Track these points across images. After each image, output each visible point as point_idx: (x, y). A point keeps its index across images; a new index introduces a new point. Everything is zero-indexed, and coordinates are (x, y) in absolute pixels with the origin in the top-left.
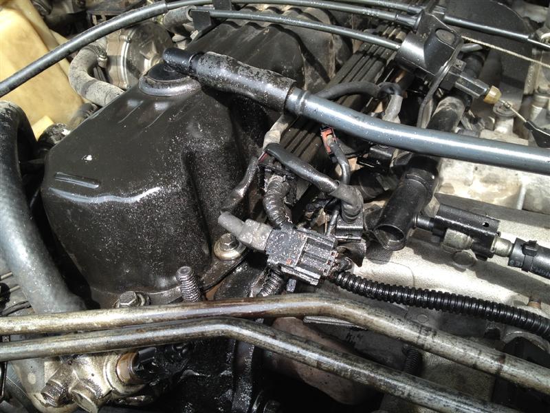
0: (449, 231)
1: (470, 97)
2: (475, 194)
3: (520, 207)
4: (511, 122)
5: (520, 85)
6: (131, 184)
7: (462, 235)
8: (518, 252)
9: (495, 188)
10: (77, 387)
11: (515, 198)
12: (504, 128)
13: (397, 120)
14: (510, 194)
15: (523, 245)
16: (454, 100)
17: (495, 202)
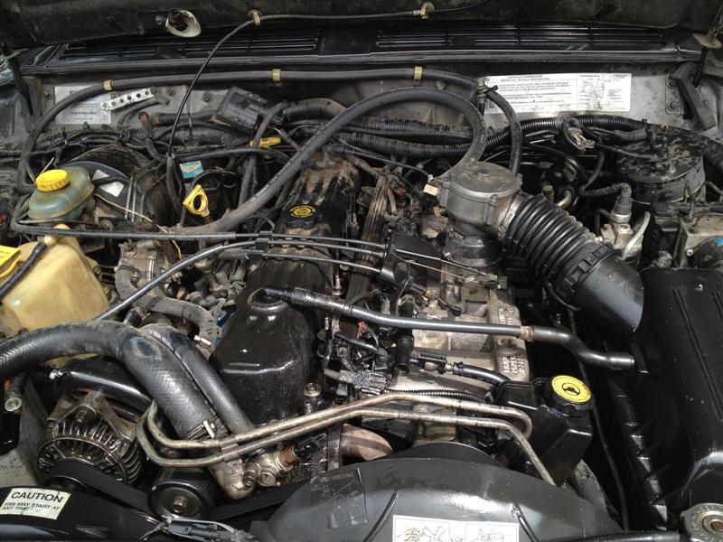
0: (427, 363)
1: (417, 293)
2: (425, 344)
3: (449, 349)
4: (437, 301)
5: (438, 280)
6: (278, 361)
7: (432, 364)
8: (456, 368)
9: (435, 340)
10: (262, 471)
11: (446, 343)
12: (433, 305)
13: (389, 313)
14: (443, 342)
15: (458, 365)
16: (410, 296)
17: (437, 347)
